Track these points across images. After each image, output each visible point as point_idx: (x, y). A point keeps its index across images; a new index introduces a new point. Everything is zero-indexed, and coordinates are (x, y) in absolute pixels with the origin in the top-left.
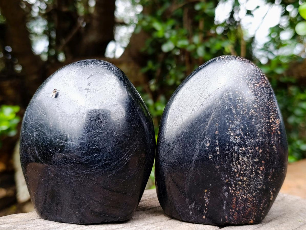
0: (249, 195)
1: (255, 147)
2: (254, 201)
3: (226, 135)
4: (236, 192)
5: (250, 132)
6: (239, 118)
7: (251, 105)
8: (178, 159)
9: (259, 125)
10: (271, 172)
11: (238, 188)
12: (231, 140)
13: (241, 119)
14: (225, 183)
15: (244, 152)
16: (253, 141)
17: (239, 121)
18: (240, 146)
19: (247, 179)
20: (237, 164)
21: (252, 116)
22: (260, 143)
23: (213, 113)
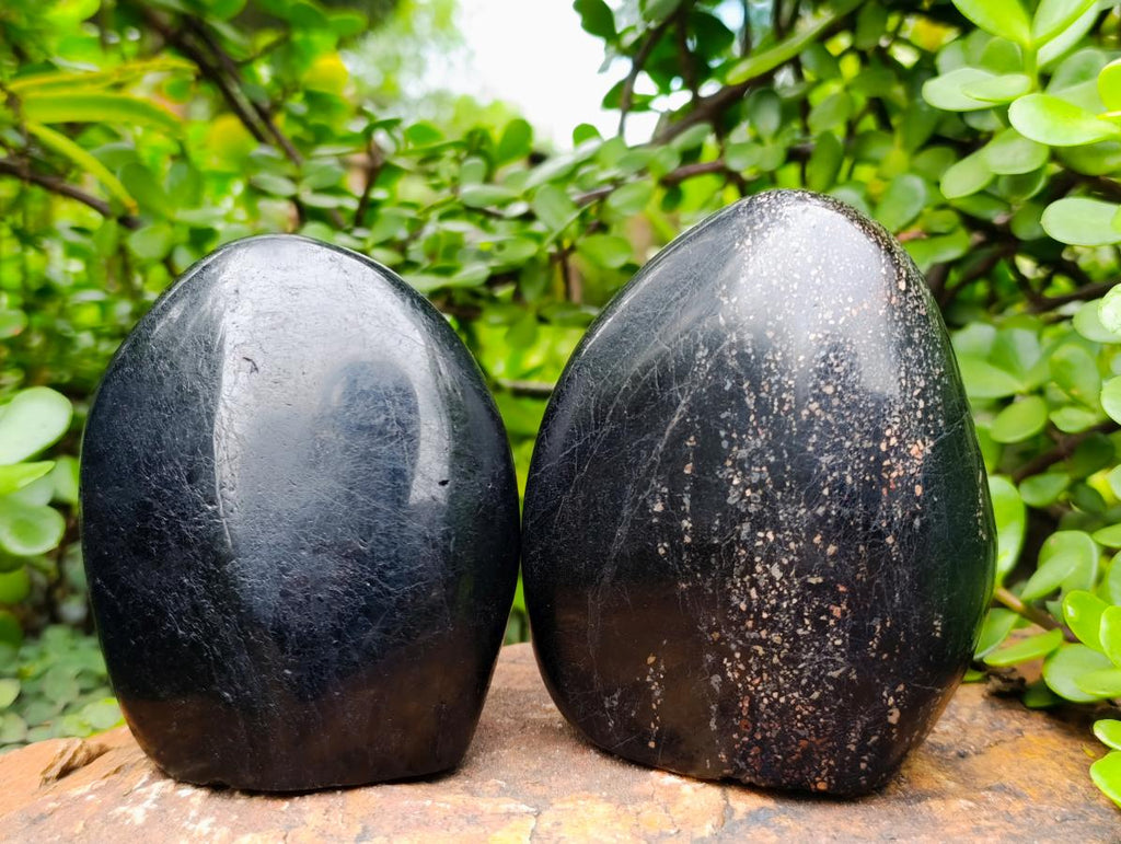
0: (796, 695)
1: (811, 532)
2: (817, 718)
3: (716, 481)
4: (749, 679)
5: (797, 478)
6: (763, 428)
7: (811, 385)
8: (567, 542)
9: (831, 457)
10: (878, 627)
11: (755, 668)
12: (731, 501)
13: (770, 429)
14: (709, 642)
15: (771, 547)
16: (806, 513)
17: (763, 437)
18: (759, 523)
19: (783, 642)
20: (748, 584)
21: (810, 423)
22: (829, 521)
23: (683, 402)
